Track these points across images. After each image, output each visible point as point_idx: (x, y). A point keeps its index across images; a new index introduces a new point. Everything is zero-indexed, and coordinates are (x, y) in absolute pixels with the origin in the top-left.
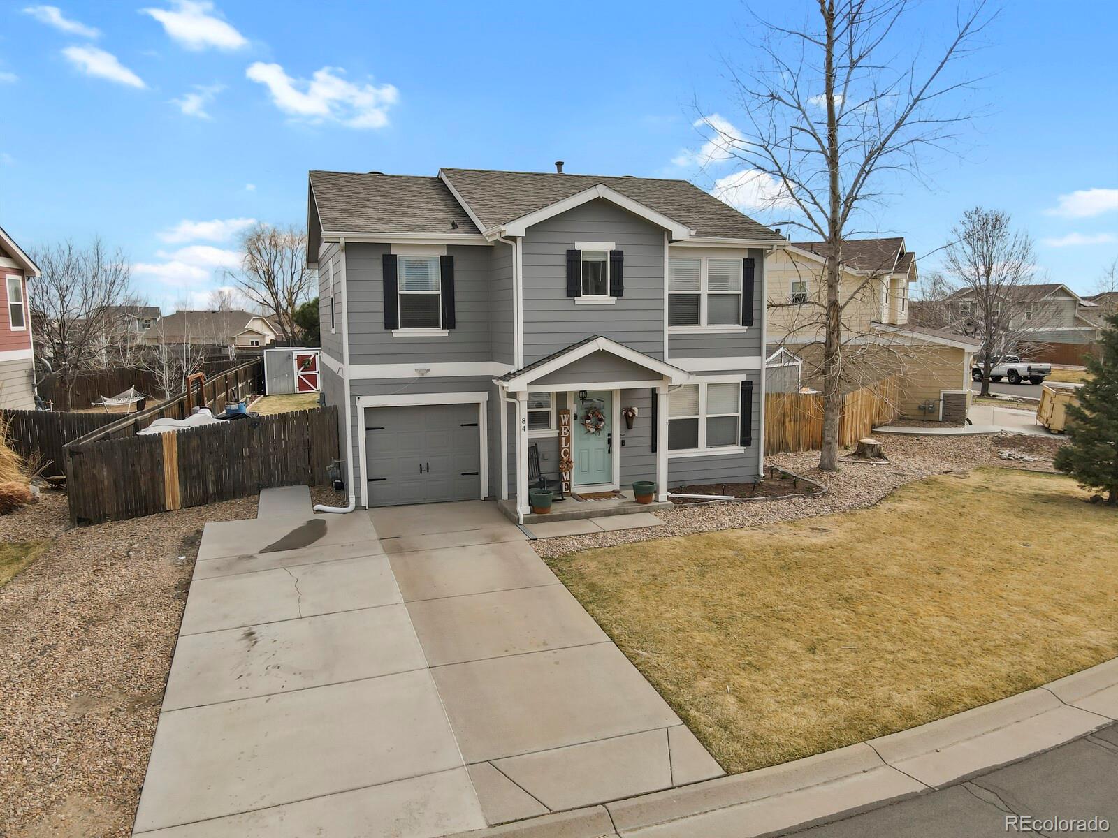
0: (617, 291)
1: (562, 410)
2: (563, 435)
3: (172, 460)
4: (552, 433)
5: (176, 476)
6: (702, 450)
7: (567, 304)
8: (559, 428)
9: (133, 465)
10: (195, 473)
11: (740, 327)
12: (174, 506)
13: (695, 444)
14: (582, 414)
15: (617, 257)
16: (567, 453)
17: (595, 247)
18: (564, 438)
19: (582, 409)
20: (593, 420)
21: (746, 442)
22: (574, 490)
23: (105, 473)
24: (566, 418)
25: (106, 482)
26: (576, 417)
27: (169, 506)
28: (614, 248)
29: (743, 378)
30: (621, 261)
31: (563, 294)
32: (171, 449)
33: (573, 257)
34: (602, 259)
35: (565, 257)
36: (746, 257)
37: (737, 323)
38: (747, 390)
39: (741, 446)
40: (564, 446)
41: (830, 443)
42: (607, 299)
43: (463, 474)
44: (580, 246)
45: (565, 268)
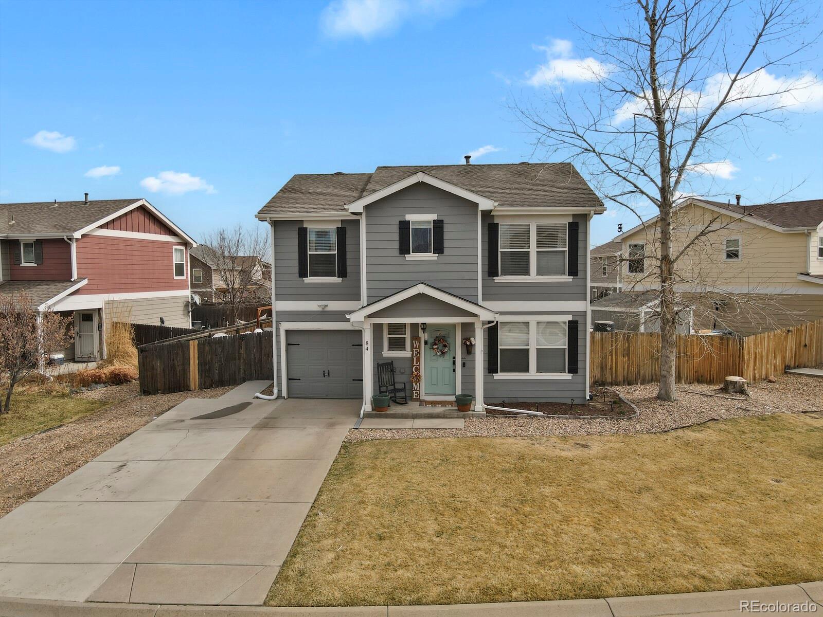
0: (439, 249)
1: (415, 337)
2: (414, 355)
3: (194, 358)
4: (407, 354)
5: (197, 369)
6: (533, 374)
7: (399, 260)
8: (412, 351)
9: (173, 360)
10: (207, 367)
11: (567, 277)
12: (195, 388)
13: (526, 369)
14: (431, 341)
15: (438, 225)
16: (418, 369)
17: (420, 218)
18: (415, 358)
19: (431, 337)
20: (441, 346)
21: (573, 369)
22: (424, 397)
23: (158, 364)
24: (417, 343)
25: (159, 370)
26: (426, 343)
27: (192, 387)
28: (436, 218)
29: (570, 318)
30: (442, 228)
31: (397, 252)
32: (194, 352)
33: (404, 226)
34: (429, 227)
35: (398, 226)
36: (571, 221)
37: (564, 274)
38: (574, 328)
39: (568, 373)
40: (415, 364)
41: (665, 377)
42: (430, 256)
43: (353, 380)
44: (410, 217)
45: (398, 234)
